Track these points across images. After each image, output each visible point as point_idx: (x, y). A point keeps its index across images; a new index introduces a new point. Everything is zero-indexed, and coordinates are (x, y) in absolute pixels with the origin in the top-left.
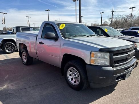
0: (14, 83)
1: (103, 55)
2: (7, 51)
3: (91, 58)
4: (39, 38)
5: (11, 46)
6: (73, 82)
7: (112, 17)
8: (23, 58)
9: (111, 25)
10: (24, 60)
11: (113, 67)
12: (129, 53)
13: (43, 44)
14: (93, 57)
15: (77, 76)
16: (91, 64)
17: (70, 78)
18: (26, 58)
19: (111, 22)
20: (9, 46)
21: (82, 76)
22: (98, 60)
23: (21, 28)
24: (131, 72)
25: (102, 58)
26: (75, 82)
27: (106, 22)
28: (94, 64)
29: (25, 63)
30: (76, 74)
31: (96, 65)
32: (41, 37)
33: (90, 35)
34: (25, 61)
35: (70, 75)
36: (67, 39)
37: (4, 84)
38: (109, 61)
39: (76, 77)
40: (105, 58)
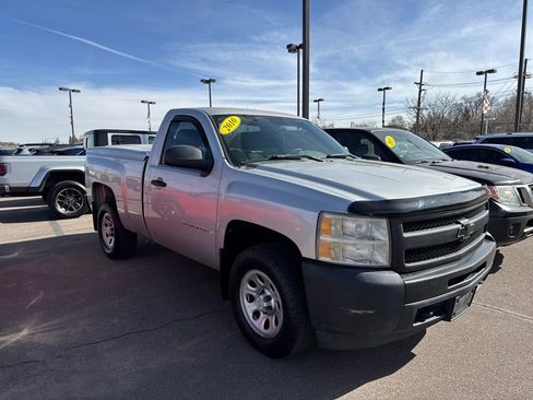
0: (57, 321)
1: (364, 228)
2: (62, 210)
3: (321, 238)
4: (153, 166)
5: (76, 193)
6: (258, 325)
7: (419, 103)
8: (105, 236)
9: (416, 129)
10: (107, 240)
11: (403, 272)
12: (464, 221)
13: (164, 185)
14: (329, 233)
15: (273, 301)
16: (322, 259)
17: (249, 308)
18: (112, 235)
19: (415, 120)
20: (70, 193)
21: (291, 306)
22: (347, 244)
23: (110, 135)
24: (474, 292)
25: (363, 237)
26: (267, 325)
27: (400, 118)
28: (333, 259)
29: (108, 251)
30: (269, 294)
31: (341, 262)
32: (161, 163)
33: (328, 157)
34: (112, 245)
35: (251, 299)
36: (243, 169)
37: (22, 326)
38: (387, 248)
39: (270, 307)
40: (373, 239)
